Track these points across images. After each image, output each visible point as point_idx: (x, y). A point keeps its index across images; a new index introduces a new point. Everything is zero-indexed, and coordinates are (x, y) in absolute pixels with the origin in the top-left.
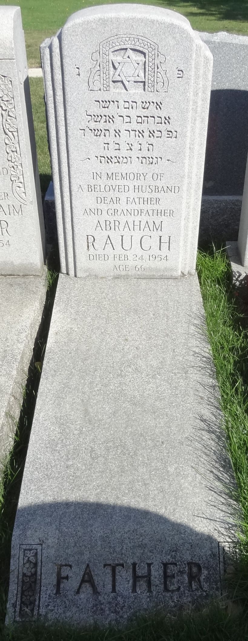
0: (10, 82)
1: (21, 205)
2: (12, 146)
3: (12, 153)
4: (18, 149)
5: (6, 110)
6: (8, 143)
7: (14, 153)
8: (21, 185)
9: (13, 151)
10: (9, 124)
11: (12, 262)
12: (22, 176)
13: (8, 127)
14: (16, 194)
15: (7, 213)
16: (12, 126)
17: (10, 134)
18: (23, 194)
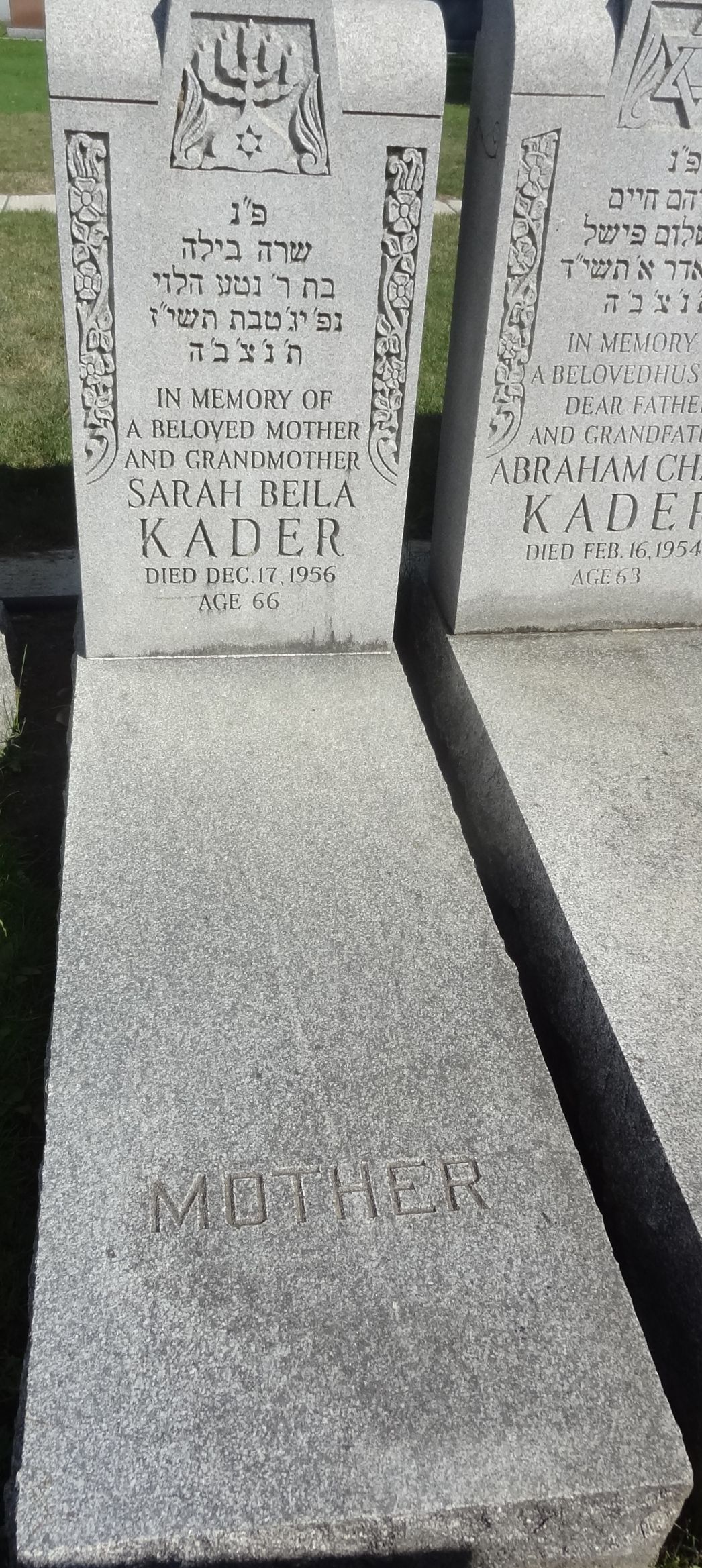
11: (689, 593)
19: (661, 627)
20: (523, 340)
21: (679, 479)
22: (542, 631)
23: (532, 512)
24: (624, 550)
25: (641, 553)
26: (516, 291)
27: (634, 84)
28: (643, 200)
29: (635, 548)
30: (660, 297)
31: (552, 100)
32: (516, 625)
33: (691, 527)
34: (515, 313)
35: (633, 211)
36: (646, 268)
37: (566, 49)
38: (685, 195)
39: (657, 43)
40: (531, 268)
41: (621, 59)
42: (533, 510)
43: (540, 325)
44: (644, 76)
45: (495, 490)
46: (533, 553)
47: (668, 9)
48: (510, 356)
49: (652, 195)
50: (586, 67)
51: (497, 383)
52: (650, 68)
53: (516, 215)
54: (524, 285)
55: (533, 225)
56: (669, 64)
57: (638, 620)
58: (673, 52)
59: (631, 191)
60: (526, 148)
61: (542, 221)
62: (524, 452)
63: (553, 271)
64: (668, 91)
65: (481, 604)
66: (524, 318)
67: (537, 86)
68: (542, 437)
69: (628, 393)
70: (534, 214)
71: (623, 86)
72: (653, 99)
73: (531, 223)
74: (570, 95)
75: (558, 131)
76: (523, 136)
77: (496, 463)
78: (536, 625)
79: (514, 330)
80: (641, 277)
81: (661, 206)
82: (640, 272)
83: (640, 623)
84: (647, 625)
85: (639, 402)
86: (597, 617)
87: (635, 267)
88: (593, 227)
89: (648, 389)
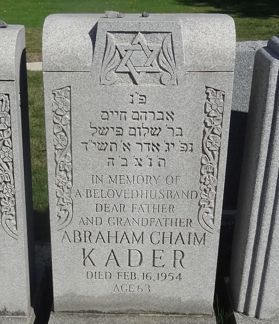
0: (222, 96)
1: (205, 234)
2: (209, 167)
3: (206, 175)
4: (216, 170)
5: (211, 126)
6: (205, 163)
7: (209, 174)
8: (210, 210)
9: (208, 172)
10: (210, 142)
11: (180, 298)
12: (213, 201)
13: (209, 145)
14: (201, 221)
15: (186, 242)
16: (214, 144)
17: (210, 153)
18: (211, 221)
19: (167, 314)
20: (68, 178)
21: (163, 243)
22: (101, 312)
23: (86, 256)
24: (139, 275)
25: (149, 278)
26: (60, 156)
27: (104, 66)
28: (119, 116)
29: (145, 275)
30: (137, 159)
31: (64, 74)
32: (87, 309)
33: (174, 266)
34: (61, 166)
35: (114, 121)
36: (127, 146)
37: (68, 52)
38: (141, 114)
39: (114, 49)
40: (66, 146)
41: (96, 56)
42: (86, 255)
43: (75, 171)
44: (109, 62)
45: (65, 245)
46: (90, 276)
47: (117, 34)
48: (62, 185)
49: (124, 114)
50: (79, 59)
51: (58, 197)
52: (112, 59)
53: (55, 123)
54: (64, 153)
55: (64, 127)
56: (121, 57)
57: (153, 310)
58: (123, 52)
59: (112, 112)
60: (54, 94)
61: (69, 126)
62: (76, 228)
63: (78, 148)
64: (122, 69)
65: (66, 298)
66: (66, 168)
67: (55, 68)
68: (85, 222)
69: (128, 203)
70: (63, 123)
71: (99, 67)
72: (116, 72)
73: (63, 126)
74: (73, 72)
75: (70, 87)
76: (52, 89)
77: (63, 233)
78: (97, 310)
79: (63, 173)
80: (124, 150)
81: (129, 119)
82: (123, 148)
83: (154, 312)
84: (158, 313)
85: (134, 207)
86: (129, 308)
87: (120, 146)
88: (95, 128)
89: (139, 201)
